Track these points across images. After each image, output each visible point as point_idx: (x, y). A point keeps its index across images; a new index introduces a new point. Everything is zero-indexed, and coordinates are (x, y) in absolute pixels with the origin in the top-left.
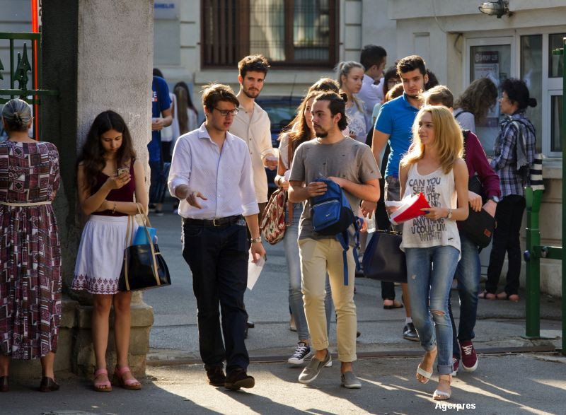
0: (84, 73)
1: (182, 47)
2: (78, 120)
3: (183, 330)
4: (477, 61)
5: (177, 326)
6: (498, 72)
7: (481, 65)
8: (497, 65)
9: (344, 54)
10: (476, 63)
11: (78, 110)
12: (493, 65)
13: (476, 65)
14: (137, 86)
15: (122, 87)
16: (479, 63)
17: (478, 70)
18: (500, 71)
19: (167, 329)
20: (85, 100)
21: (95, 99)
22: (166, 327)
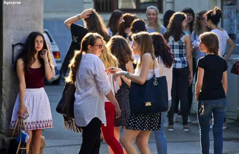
0: (6, 13)
1: (85, 3)
2: (3, 38)
3: (66, 148)
4: (225, 4)
5: (63, 146)
6: (236, 10)
7: (226, 6)
8: (235, 6)
9: (165, 5)
10: (224, 5)
11: (3, 33)
12: (233, 6)
13: (224, 7)
14: (35, 19)
15: (27, 20)
16: (226, 5)
17: (225, 9)
18: (237, 9)
19: (58, 147)
20: (7, 27)
21: (12, 27)
22: (58, 146)
